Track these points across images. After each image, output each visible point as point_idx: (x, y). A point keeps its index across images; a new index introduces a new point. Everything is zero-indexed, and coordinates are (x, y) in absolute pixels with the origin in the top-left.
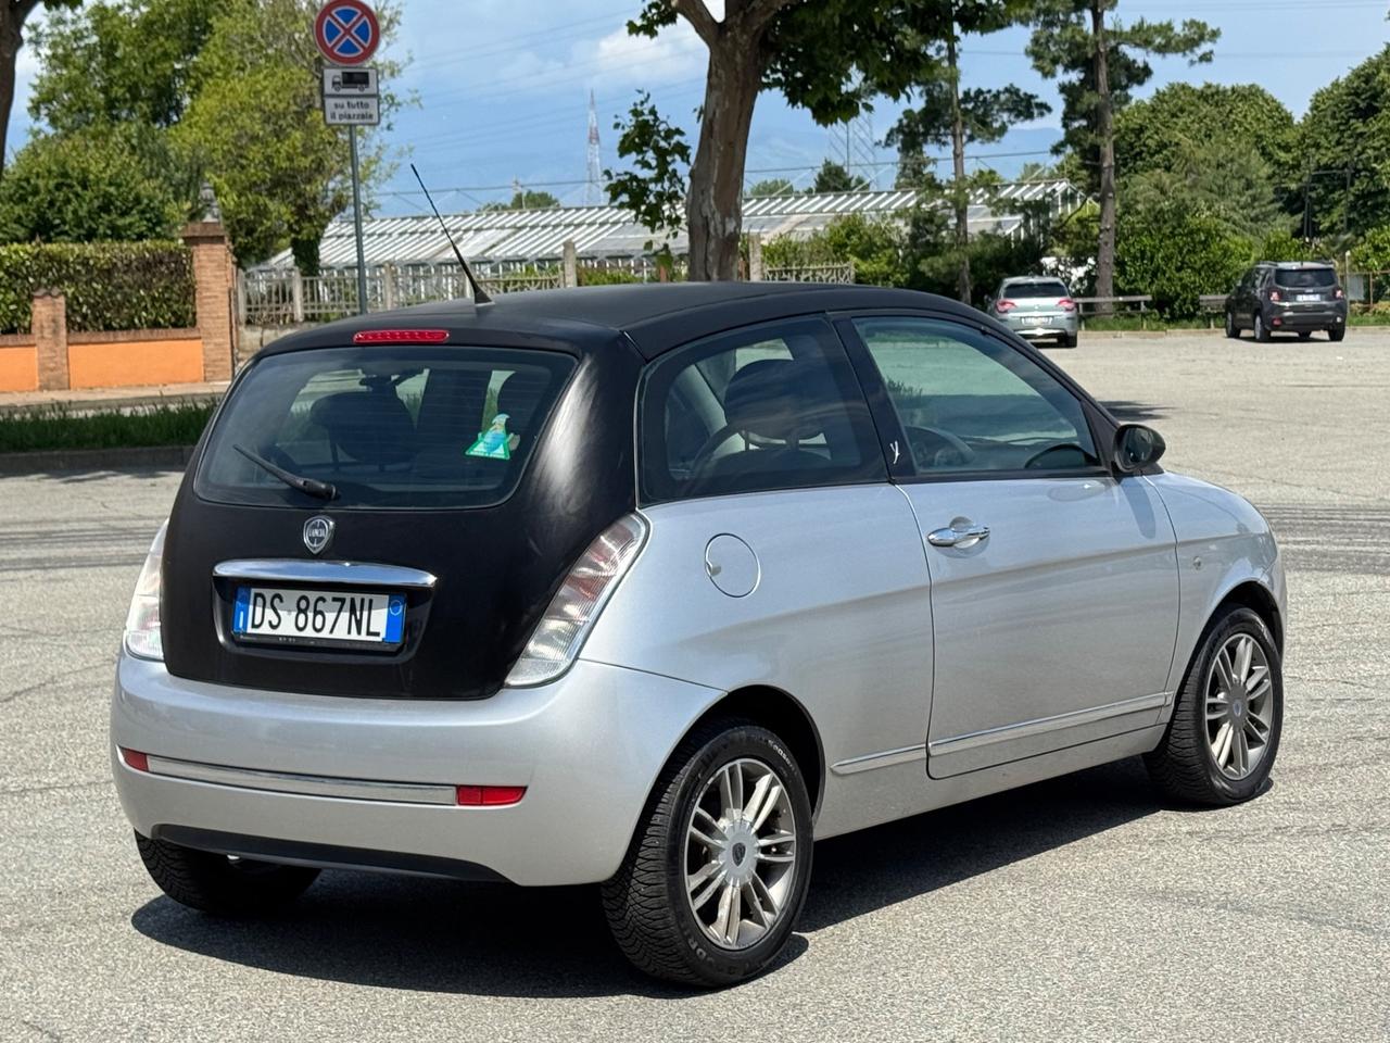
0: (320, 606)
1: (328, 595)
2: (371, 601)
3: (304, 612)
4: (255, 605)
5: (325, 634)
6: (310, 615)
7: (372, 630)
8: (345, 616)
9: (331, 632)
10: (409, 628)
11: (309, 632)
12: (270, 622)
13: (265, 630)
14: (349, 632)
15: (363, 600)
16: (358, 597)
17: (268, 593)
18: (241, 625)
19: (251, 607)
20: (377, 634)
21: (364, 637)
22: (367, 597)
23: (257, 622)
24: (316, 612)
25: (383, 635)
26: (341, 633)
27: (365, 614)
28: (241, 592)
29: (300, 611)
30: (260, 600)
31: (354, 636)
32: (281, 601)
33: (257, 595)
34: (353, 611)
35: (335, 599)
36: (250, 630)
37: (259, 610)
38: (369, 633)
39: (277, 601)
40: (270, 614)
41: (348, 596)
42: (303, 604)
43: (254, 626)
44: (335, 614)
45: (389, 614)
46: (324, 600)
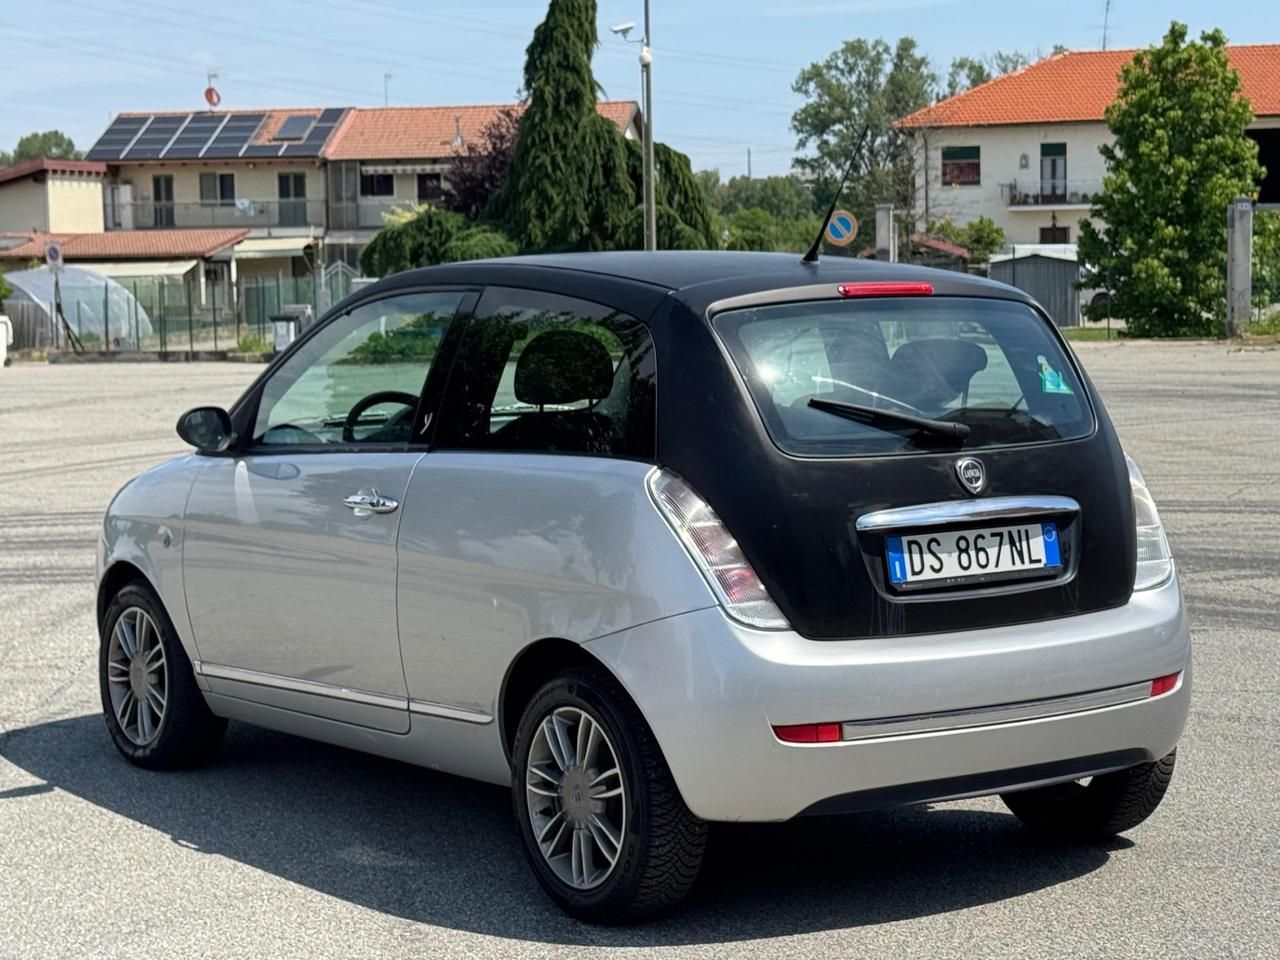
0: (980, 543)
1: (986, 532)
2: (1027, 532)
3: (966, 551)
4: (910, 552)
5: (991, 569)
6: (972, 553)
7: (1033, 558)
8: (1006, 548)
9: (997, 566)
10: (1064, 549)
11: (975, 570)
12: (932, 567)
13: (928, 575)
14: (1014, 563)
15: (1019, 532)
16: (1014, 529)
17: (923, 539)
18: (899, 575)
19: (906, 556)
20: (1039, 561)
21: (1028, 566)
22: (1022, 528)
23: (917, 568)
24: (978, 550)
25: (1044, 561)
26: (1007, 564)
27: (1024, 544)
28: (890, 542)
29: (961, 551)
30: (915, 547)
31: (1019, 566)
32: (939, 544)
33: (910, 543)
34: (1012, 543)
35: (993, 535)
36: (910, 578)
37: (916, 557)
38: (1032, 561)
39: (934, 546)
40: (929, 559)
41: (1004, 530)
42: (963, 544)
43: (914, 573)
44: (997, 548)
45: (1045, 541)
46: (983, 537)
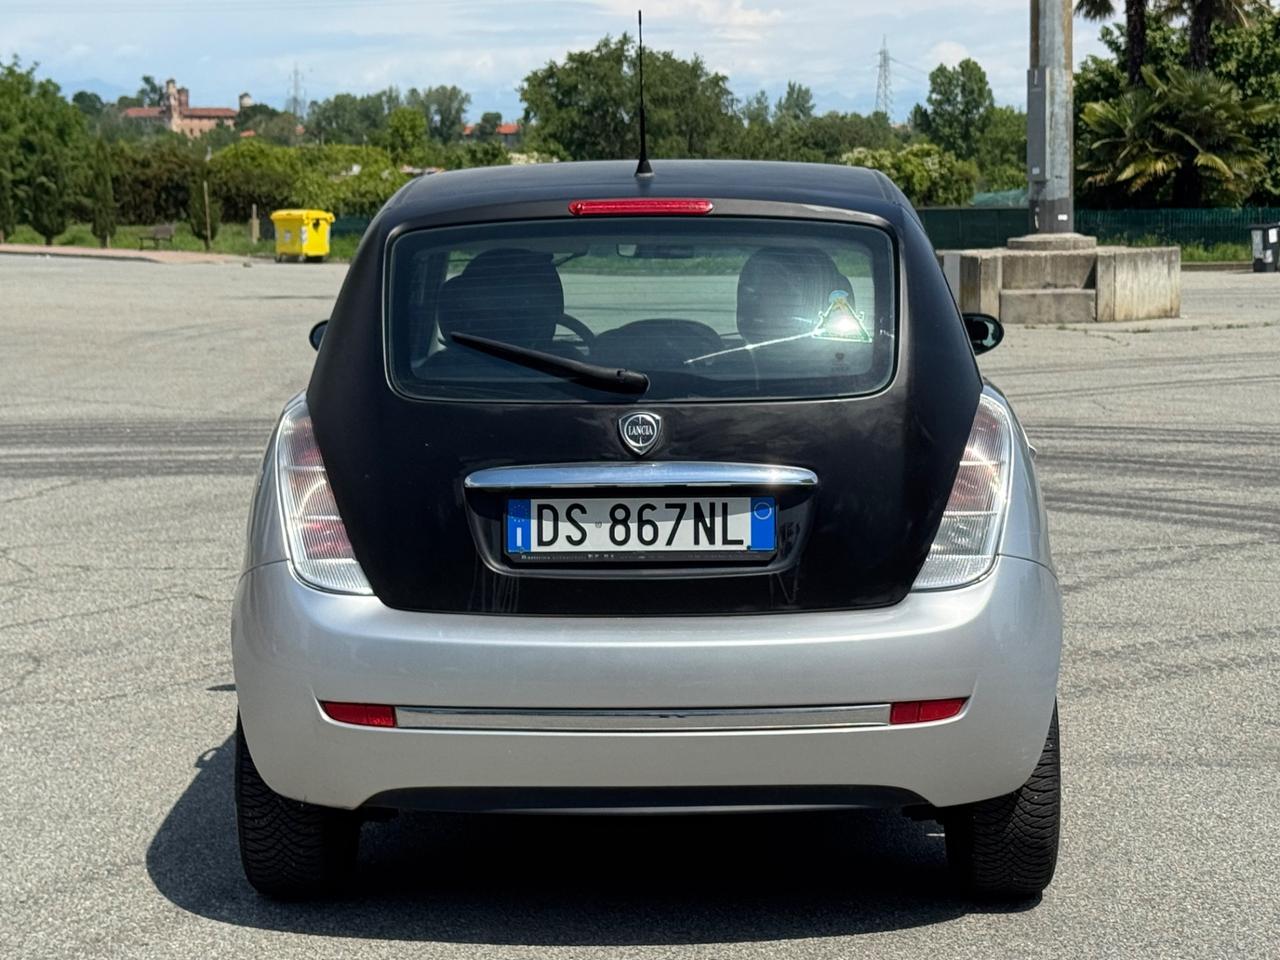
0: (647, 514)
1: (660, 502)
2: (725, 506)
3: (624, 522)
4: (540, 518)
5: (660, 546)
6: (634, 527)
7: (729, 538)
8: (688, 525)
9: (669, 542)
10: (783, 532)
11: (634, 545)
12: (569, 538)
13: (562, 546)
14: (697, 542)
15: (712, 506)
16: (705, 503)
17: (561, 505)
18: (519, 543)
19: (534, 523)
20: (740, 542)
21: (719, 546)
22: (719, 502)
23: (547, 536)
24: (642, 523)
25: (748, 542)
26: (684, 542)
27: (718, 521)
28: (513, 504)
29: (615, 522)
30: (547, 513)
31: (704, 545)
32: (583, 511)
33: (541, 508)
34: (699, 516)
35: (668, 506)
36: (535, 548)
37: (548, 526)
38: (726, 541)
39: (576, 513)
40: (566, 528)
41: (690, 502)
42: (620, 514)
43: (541, 543)
44: (673, 523)
45: (753, 518)
46: (653, 508)
